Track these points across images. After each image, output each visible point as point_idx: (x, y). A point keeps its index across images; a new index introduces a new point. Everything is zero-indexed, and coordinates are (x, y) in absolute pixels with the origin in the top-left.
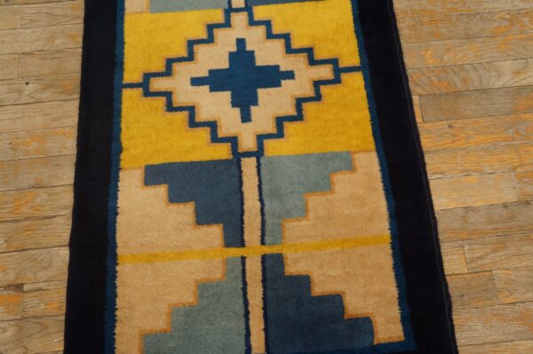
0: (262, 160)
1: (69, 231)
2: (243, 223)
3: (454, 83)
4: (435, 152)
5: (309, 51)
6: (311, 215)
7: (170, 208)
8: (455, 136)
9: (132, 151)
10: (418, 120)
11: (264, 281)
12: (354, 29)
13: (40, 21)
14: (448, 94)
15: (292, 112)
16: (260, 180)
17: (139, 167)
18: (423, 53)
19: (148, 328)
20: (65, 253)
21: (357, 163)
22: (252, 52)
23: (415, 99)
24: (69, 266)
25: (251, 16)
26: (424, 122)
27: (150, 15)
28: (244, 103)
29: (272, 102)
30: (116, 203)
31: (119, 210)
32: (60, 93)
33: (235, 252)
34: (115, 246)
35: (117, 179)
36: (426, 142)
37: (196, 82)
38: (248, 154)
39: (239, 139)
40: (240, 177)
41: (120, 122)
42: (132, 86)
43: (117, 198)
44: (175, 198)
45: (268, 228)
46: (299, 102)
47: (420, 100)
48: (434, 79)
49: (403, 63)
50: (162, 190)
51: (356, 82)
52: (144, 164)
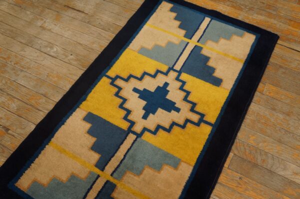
0: (138, 139)
1: (41, 119)
2: (110, 161)
3: (257, 159)
4: (224, 185)
5: (194, 104)
6: (142, 176)
7: (86, 135)
8: (240, 184)
9: (89, 103)
10: (226, 165)
11: (100, 192)
12: (222, 106)
13: (94, 34)
14: (250, 162)
15: (167, 126)
16: (131, 147)
17: (86, 111)
18: (250, 136)
19: (39, 179)
20: (33, 127)
21: (180, 167)
22: (168, 91)
23: (231, 155)
24: (31, 133)
25: (179, 76)
26: (228, 168)
27: (137, 53)
28: (149, 110)
29: (162, 117)
30: (67, 120)
31: (65, 123)
32: (80, 65)
33: (97, 171)
34: (53, 137)
35: (74, 110)
36: (222, 178)
37: (135, 90)
38: (134, 133)
39: (136, 124)
40: (124, 140)
41: (93, 89)
42: (108, 77)
43: (68, 118)
44: (90, 132)
45: (119, 170)
46: (174, 124)
47: (233, 157)
48: (247, 151)
49: (236, 135)
50: (88, 126)
51: (206, 130)
52: (89, 111)
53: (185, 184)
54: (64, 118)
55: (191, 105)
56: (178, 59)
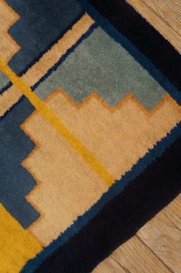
1: (124, 245)
2: (7, 111)
7: (40, 179)
9: (23, 252)
11: (37, 59)
17: (30, 233)
19: (142, 113)
20: (144, 232)
30: (72, 226)
31: (75, 218)
33: (33, 98)
34: (105, 195)
35: (54, 243)
43: (68, 229)
44: (31, 182)
50: (33, 198)
52: (25, 232)
54: (77, 231)
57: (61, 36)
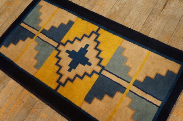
0: (54, 48)
2: (45, 35)
3: (32, 115)
4: (22, 91)
5: (72, 81)
6: (34, 50)
7: (60, 23)
8: (21, 101)
9: (80, 22)
10: (32, 95)
11: (31, 32)
12: (68, 99)
14: (31, 109)
15: (60, 63)
16: (50, 44)
17: (75, 21)
18: (47, 115)
21: (35, 69)
22: (84, 65)
23: (37, 99)
25: (96, 73)
26: (30, 96)
27: (119, 46)
28: (71, 54)
29: (66, 60)
31: (69, 13)
36: (26, 91)
37: (87, 46)
38: (58, 46)
39: (63, 46)
40: (54, 41)
41: (90, 22)
44: (62, 25)
45: (40, 39)
46: (60, 67)
47: (36, 100)
48: (38, 110)
49: (48, 105)
50: (66, 23)
51: (53, 86)
52: (75, 22)
53: (26, 70)
54: (72, 11)
55: (72, 79)
56: (112, 74)
57: (25, 29)
